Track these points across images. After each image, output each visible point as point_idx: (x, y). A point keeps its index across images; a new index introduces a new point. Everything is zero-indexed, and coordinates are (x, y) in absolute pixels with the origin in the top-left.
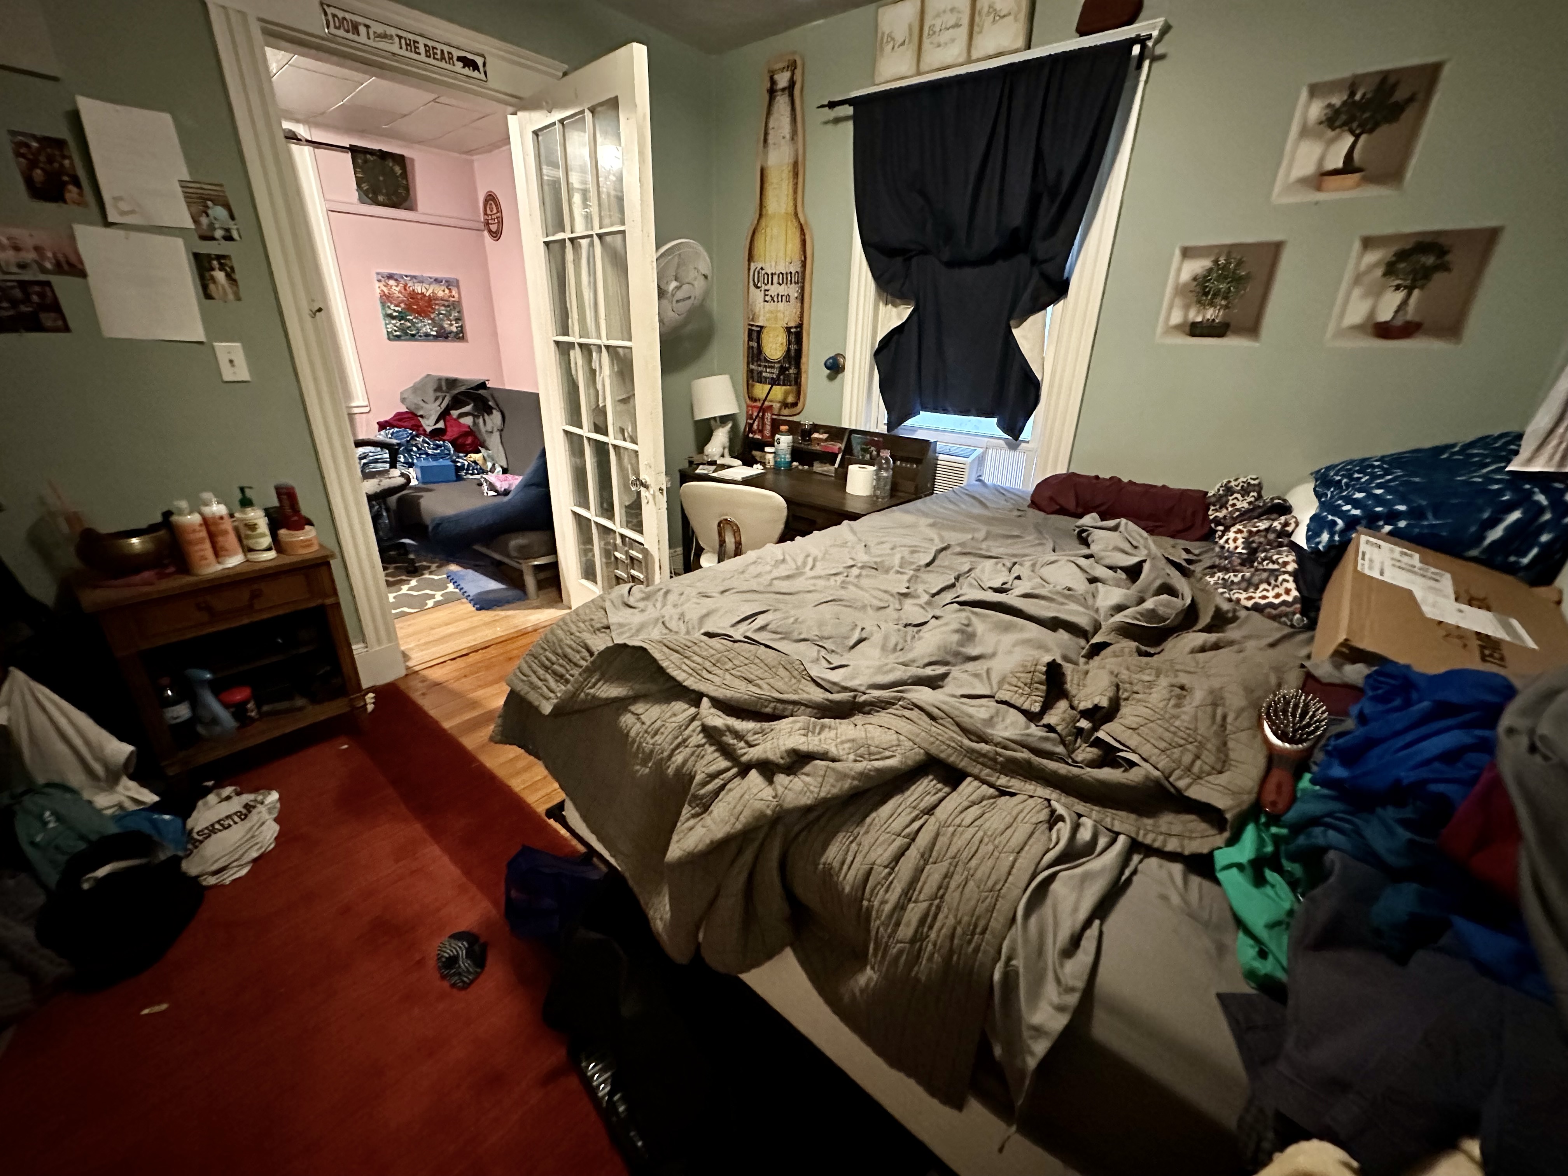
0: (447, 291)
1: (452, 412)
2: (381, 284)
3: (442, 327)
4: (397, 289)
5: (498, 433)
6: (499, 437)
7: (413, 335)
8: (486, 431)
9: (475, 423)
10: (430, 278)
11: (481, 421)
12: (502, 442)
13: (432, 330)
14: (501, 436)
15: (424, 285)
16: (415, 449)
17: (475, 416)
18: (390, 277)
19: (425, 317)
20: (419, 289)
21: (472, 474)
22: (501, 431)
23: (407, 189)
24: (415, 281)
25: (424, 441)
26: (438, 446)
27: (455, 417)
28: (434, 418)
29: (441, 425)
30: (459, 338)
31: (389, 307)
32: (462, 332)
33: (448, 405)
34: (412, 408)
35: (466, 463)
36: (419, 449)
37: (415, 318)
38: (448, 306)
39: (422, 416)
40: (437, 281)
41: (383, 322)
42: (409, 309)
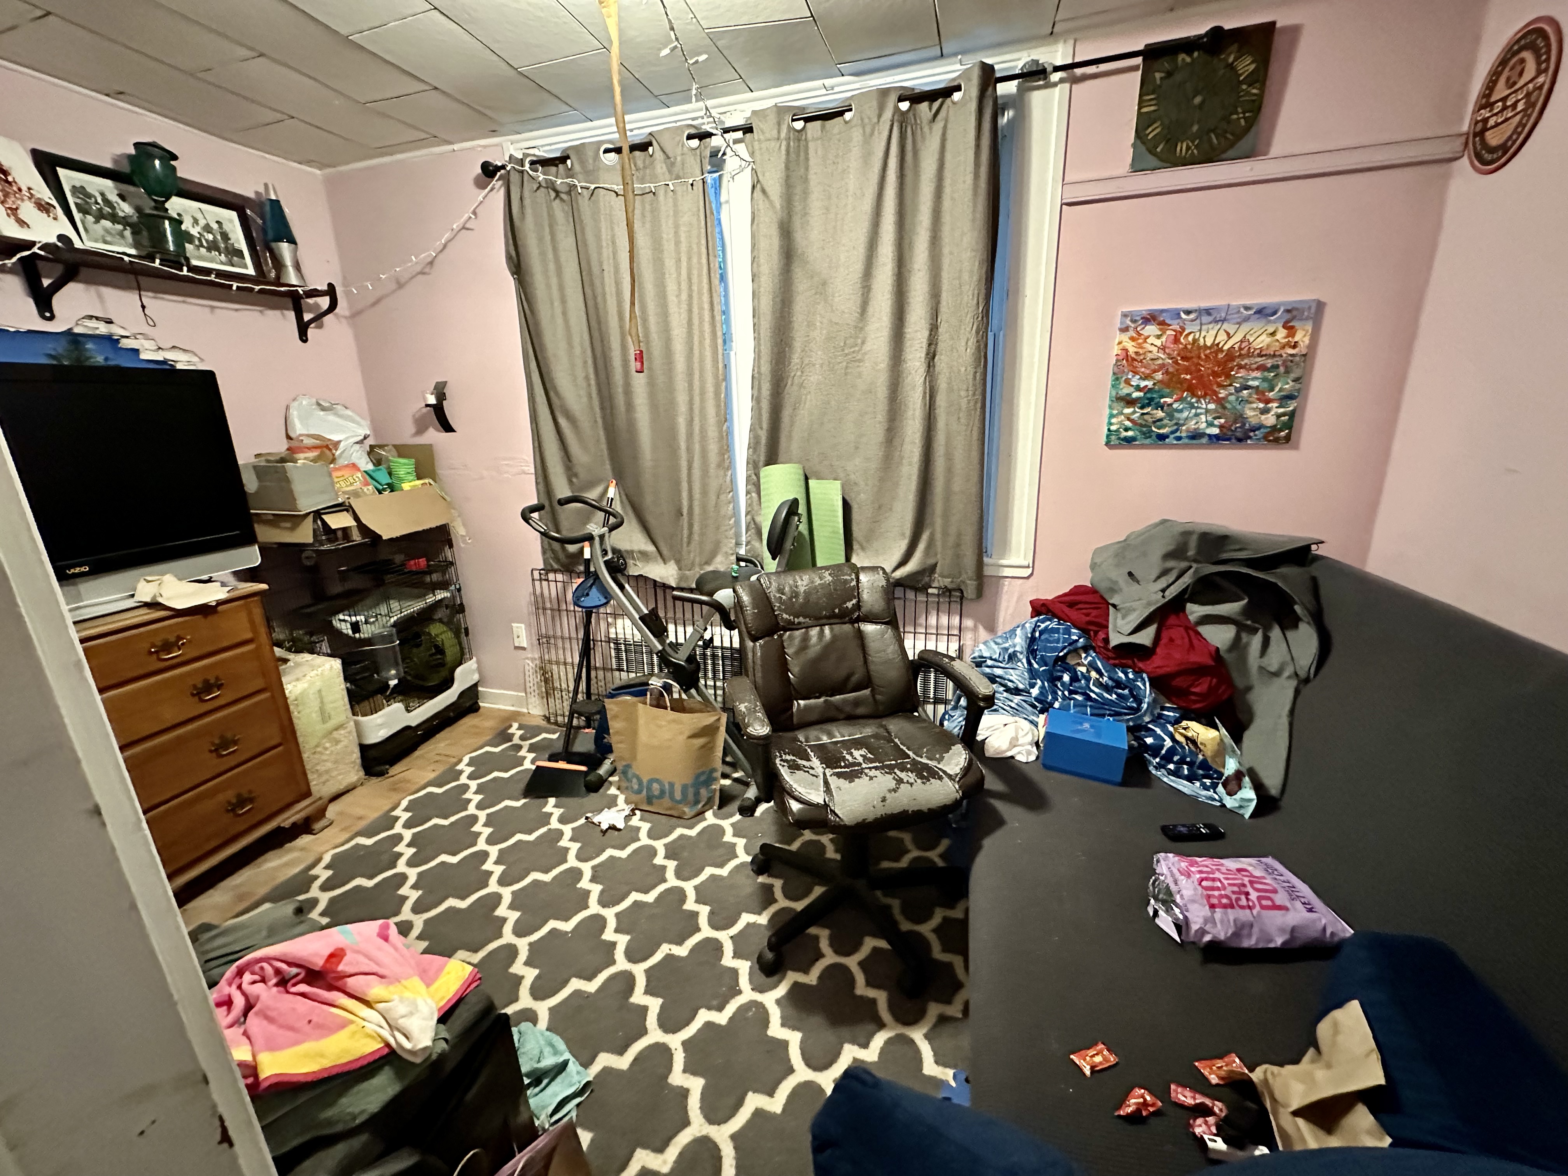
0: (1281, 334)
1: (1189, 606)
2: (1125, 337)
3: (1240, 417)
4: (1158, 343)
5: (1294, 683)
6: (1290, 693)
7: (1162, 437)
8: (1261, 668)
9: (1237, 645)
10: (1247, 308)
11: (1256, 641)
12: (1292, 712)
13: (1210, 424)
14: (1297, 692)
15: (1226, 326)
16: (1066, 678)
17: (1241, 627)
18: (1151, 318)
19: (1204, 396)
20: (1209, 336)
21: (1176, 774)
22: (1304, 682)
23: (1256, 108)
24: (1205, 319)
25: (1092, 666)
26: (1119, 684)
27: (1192, 618)
28: (1135, 619)
29: (1145, 638)
30: (1277, 440)
31: (1128, 382)
32: (1289, 425)
33: (1184, 591)
34: (1102, 587)
35: (1168, 743)
36: (1075, 679)
37: (1180, 400)
38: (1275, 367)
39: (1114, 606)
40: (1263, 313)
41: (1107, 411)
42: (1173, 381)
